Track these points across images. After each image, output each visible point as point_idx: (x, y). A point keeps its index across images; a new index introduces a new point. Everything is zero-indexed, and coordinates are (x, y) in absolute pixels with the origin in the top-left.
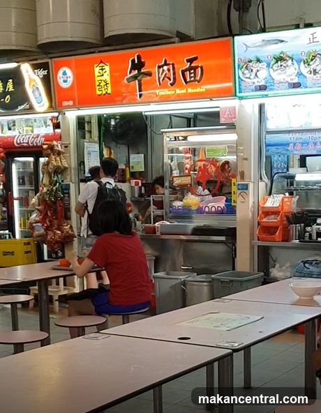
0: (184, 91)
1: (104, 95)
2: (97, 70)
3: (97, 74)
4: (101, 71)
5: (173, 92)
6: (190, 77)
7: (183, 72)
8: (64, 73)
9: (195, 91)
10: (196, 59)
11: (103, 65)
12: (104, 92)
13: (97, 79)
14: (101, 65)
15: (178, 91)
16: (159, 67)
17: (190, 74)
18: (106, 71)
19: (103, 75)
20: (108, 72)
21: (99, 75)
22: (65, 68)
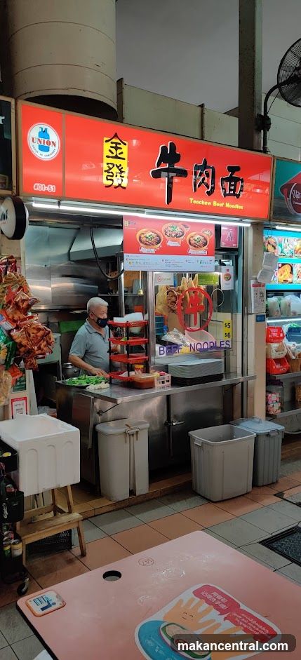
0: (221, 205)
1: (116, 187)
2: (107, 146)
3: (106, 153)
4: (113, 150)
5: (209, 204)
6: (230, 190)
7: (223, 182)
8: (44, 133)
9: (233, 206)
10: (238, 169)
11: (118, 141)
12: (116, 183)
13: (106, 160)
14: (114, 140)
15: (215, 204)
16: (197, 168)
17: (230, 185)
18: (122, 153)
19: (116, 157)
20: (125, 155)
21: (111, 155)
22: (45, 126)
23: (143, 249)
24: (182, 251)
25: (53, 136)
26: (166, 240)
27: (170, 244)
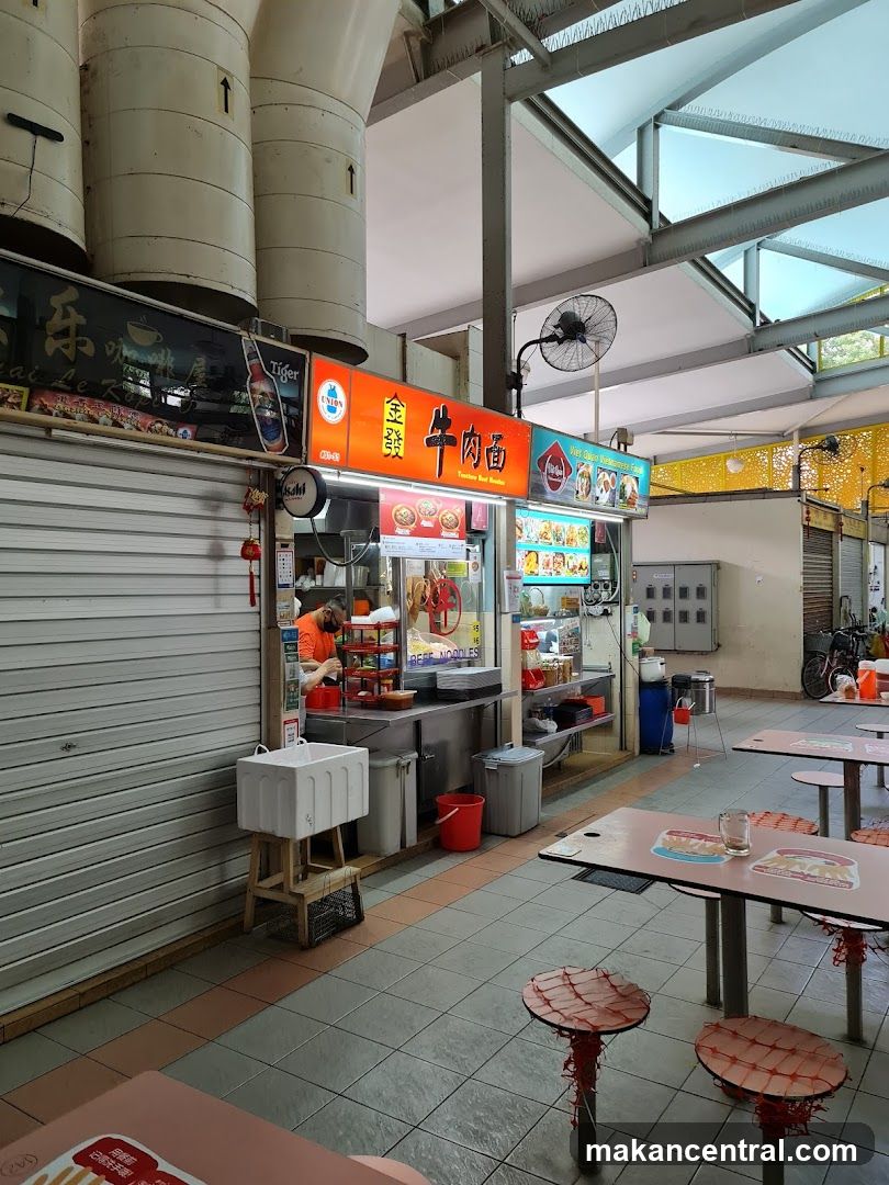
0: (485, 480)
1: (393, 457)
2: (388, 407)
3: (387, 416)
4: (393, 412)
5: (475, 478)
6: (494, 462)
7: (489, 450)
8: (332, 392)
9: (496, 482)
10: (501, 438)
11: (397, 402)
12: (394, 452)
13: (387, 425)
14: (394, 401)
15: (480, 478)
16: (466, 435)
17: (494, 456)
18: (400, 416)
19: (395, 421)
20: (402, 420)
21: (391, 419)
22: (334, 383)
23: (399, 531)
24: (434, 533)
25: (341, 396)
26: (420, 520)
27: (425, 524)
